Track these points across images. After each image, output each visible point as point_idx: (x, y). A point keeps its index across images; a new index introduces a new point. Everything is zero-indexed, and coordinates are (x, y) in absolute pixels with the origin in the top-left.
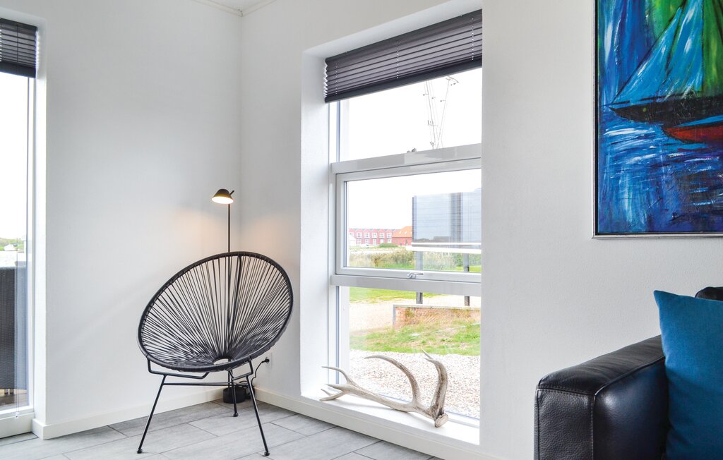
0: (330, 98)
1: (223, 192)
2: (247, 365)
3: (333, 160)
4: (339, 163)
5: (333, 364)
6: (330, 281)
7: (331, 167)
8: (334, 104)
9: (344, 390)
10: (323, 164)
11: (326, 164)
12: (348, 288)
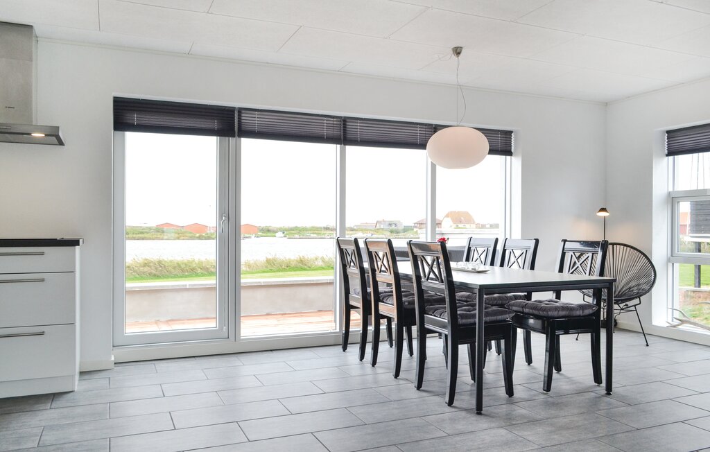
0: (669, 154)
1: (603, 210)
2: (638, 299)
3: (671, 190)
4: (673, 191)
5: (670, 306)
6: (669, 260)
7: (669, 194)
8: (671, 158)
9: (682, 322)
10: (665, 192)
11: (666, 191)
12: (678, 264)
